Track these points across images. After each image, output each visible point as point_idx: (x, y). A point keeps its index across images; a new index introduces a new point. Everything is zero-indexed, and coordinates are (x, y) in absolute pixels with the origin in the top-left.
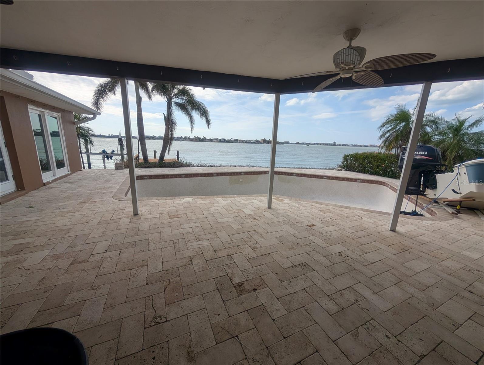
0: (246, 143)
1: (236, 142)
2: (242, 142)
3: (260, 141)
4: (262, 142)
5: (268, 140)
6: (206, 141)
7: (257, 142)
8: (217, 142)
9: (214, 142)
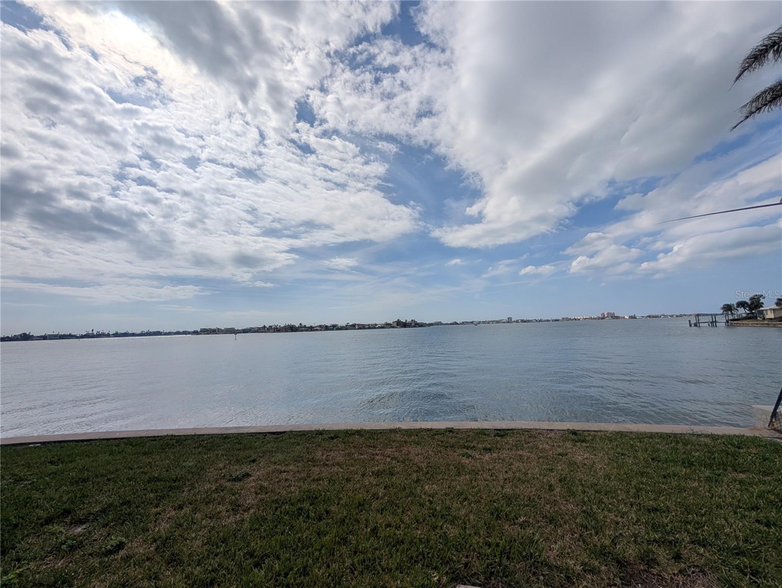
0: (369, 328)
1: (352, 328)
2: (362, 327)
3: (391, 324)
4: (395, 325)
5: (404, 321)
6: (302, 331)
7: (388, 326)
8: (321, 330)
9: (317, 330)
